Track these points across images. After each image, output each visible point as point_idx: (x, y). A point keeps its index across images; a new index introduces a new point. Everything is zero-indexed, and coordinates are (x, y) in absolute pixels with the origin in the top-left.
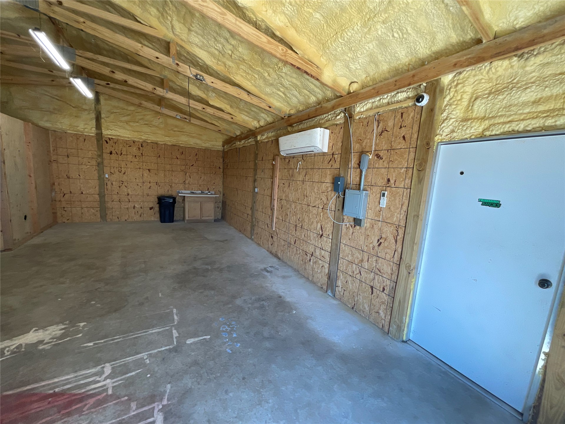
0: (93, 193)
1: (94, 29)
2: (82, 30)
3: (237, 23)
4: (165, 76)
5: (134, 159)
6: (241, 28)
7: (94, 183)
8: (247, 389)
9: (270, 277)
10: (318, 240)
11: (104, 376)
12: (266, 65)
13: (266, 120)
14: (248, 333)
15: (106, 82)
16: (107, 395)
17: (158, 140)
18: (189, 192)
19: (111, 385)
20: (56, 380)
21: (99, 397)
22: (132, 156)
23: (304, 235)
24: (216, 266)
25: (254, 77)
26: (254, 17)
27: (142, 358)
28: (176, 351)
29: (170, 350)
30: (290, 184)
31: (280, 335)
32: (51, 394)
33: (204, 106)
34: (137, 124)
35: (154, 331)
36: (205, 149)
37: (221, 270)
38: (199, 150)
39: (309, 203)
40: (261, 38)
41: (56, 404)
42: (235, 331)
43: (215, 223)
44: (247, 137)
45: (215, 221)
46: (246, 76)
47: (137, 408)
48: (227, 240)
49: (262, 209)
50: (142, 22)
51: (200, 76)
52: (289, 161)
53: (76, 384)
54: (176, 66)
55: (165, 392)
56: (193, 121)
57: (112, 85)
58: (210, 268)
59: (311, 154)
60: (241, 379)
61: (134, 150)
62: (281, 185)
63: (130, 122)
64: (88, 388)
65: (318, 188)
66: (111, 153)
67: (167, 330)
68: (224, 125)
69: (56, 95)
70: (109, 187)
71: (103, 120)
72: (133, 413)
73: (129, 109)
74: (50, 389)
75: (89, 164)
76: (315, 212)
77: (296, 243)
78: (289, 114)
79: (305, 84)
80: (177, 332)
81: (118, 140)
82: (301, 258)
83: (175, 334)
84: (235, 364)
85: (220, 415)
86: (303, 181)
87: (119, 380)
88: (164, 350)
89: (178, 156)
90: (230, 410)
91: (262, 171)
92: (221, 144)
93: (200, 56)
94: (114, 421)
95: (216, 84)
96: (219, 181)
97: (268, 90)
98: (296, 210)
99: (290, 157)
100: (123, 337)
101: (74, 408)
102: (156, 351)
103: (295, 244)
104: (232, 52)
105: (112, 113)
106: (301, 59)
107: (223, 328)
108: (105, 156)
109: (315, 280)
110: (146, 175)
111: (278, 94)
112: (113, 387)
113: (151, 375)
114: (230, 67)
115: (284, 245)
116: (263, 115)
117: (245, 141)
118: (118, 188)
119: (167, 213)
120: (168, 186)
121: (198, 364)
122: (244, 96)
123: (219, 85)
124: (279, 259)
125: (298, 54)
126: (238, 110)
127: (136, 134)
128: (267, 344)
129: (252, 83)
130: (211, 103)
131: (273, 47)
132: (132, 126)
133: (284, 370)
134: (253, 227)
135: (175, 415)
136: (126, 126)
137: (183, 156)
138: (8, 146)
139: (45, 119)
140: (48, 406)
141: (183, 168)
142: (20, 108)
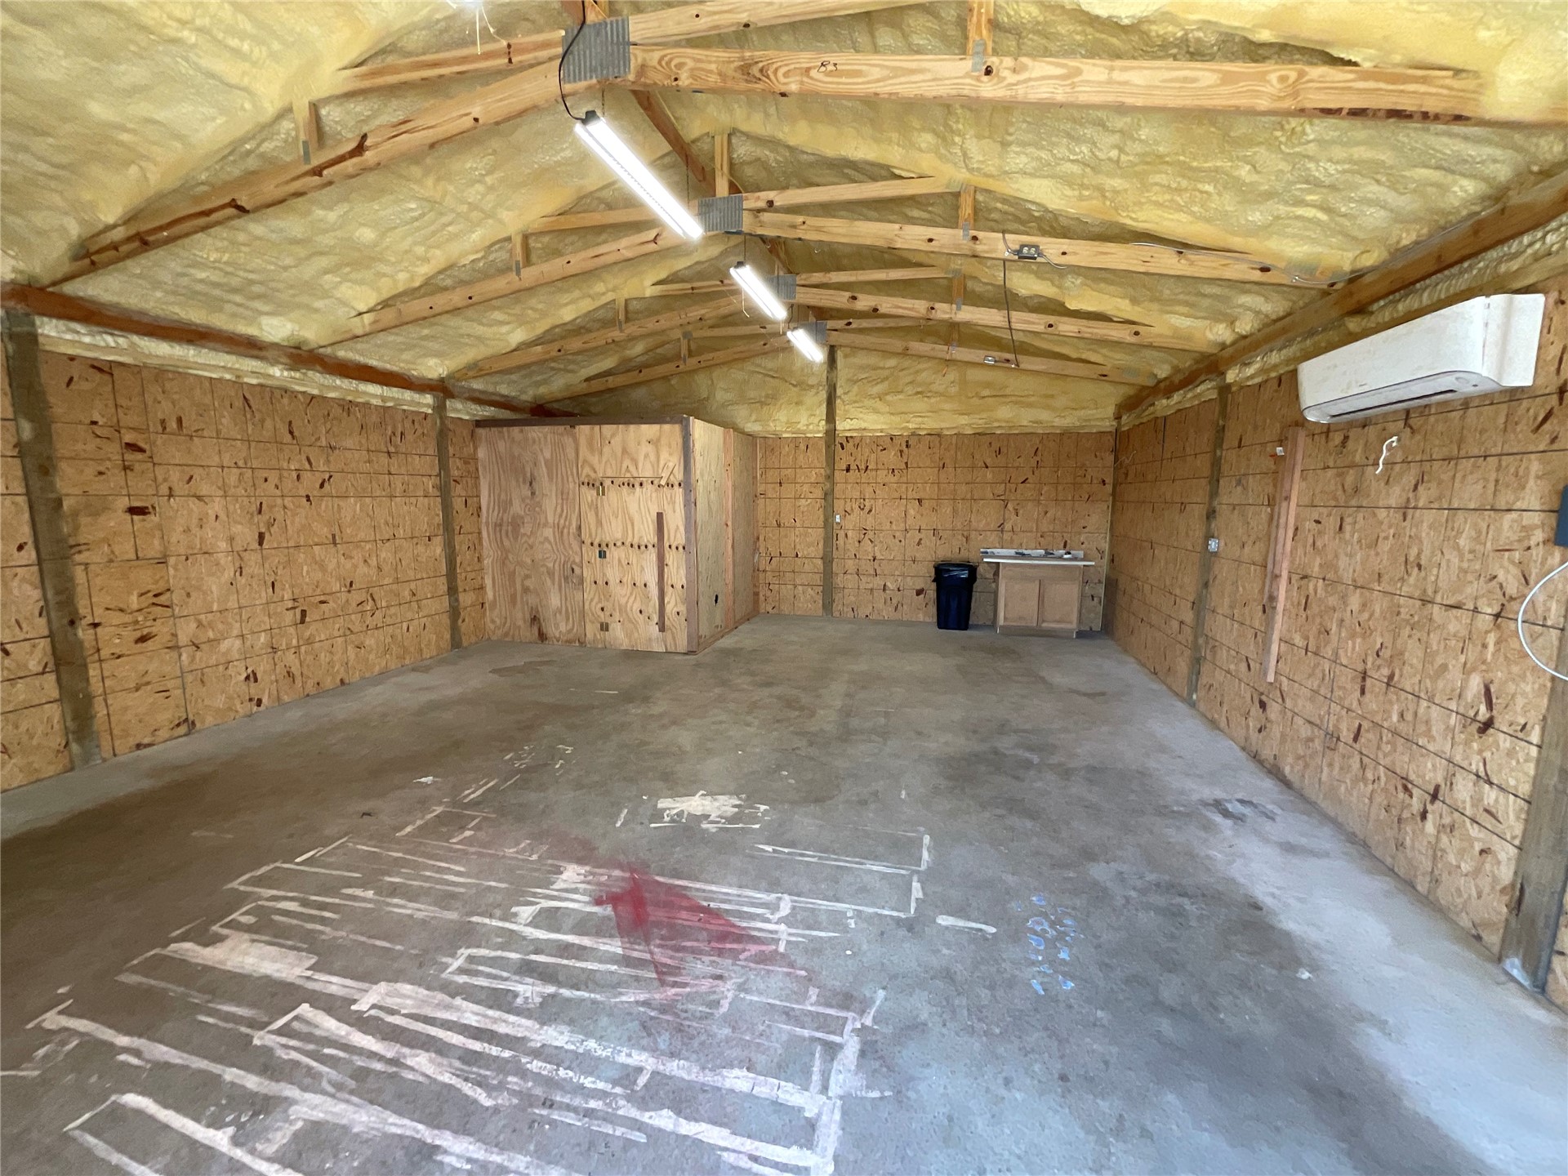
0: (813, 555)
1: (818, 229)
2: (800, 239)
3: (1117, 76)
4: (956, 271)
5: (890, 478)
6: (1126, 83)
7: (817, 534)
8: (1067, 1111)
9: (1229, 833)
10: (1467, 743)
11: (777, 916)
12: (1236, 143)
13: (1258, 313)
14: (1108, 966)
15: (846, 321)
16: (776, 951)
17: (943, 425)
18: (1012, 552)
19: (784, 937)
20: (714, 888)
21: (763, 948)
22: (886, 472)
23: (1402, 715)
24: (1054, 760)
25: (1202, 192)
26: (1176, 30)
27: (844, 913)
28: (910, 929)
29: (898, 922)
30: (1348, 520)
31: (1222, 1021)
32: (704, 907)
33: (1051, 319)
34: (901, 397)
35: (875, 868)
36: (1062, 434)
37: (1066, 773)
38: (1042, 438)
39: (1430, 592)
40: (1195, 80)
41: (708, 926)
42: (1067, 944)
43: (1078, 640)
44: (1189, 380)
45: (1081, 635)
46: (1172, 200)
47: (818, 1003)
48: (1103, 694)
49: (1232, 607)
50: (904, 174)
51: (1030, 246)
52: (1346, 438)
53: (737, 907)
54: (971, 244)
55: (872, 1001)
56: (1028, 363)
57: (855, 324)
58: (1036, 759)
59: (1446, 402)
60: (1056, 1076)
61: (891, 457)
62: (1309, 525)
63: (886, 394)
64: (753, 924)
65: (1479, 532)
66: (848, 470)
67: (903, 875)
68: (1118, 356)
69: (771, 370)
70: (841, 542)
71: (838, 401)
72: (810, 1008)
73: (886, 366)
74: (705, 899)
75: (811, 496)
76: (1453, 627)
77: (1362, 740)
78: (1352, 272)
79: (1413, 149)
80: (923, 889)
81: (862, 438)
82: (1380, 799)
83: (917, 890)
84: (1046, 1029)
85: (980, 1124)
86: (1405, 510)
87: (799, 934)
88: (886, 916)
89: (989, 461)
90: (1007, 1131)
91: (1239, 483)
92: (1110, 411)
93: (1030, 198)
94: (778, 1003)
95: (1075, 253)
96: (1097, 518)
97: (1256, 216)
98: (1366, 615)
99: (1351, 425)
100: (821, 858)
101: (728, 946)
102: (871, 910)
103: (1356, 739)
104: (1121, 150)
105: (856, 382)
106: (1367, 76)
107: (1038, 923)
108: (839, 476)
109: (1443, 895)
110: (912, 512)
111: (1298, 218)
112: (788, 942)
113: (854, 954)
114: (1116, 192)
115: (1310, 740)
116: (1246, 299)
117: (1185, 393)
118: (857, 544)
119: (954, 604)
120: (960, 537)
121: (953, 980)
122: (1166, 261)
123: (1083, 253)
124: (1286, 783)
125: (1355, 64)
126: (1155, 306)
127: (898, 419)
128: (1165, 1025)
129: (1193, 214)
130: (1072, 305)
131: (1242, 86)
132: (889, 404)
133: (1206, 1130)
134: (1197, 662)
136: (878, 404)
137: (1001, 460)
138: (702, 475)
139: (754, 417)
140: (698, 924)
141: (1000, 489)
142: (723, 406)
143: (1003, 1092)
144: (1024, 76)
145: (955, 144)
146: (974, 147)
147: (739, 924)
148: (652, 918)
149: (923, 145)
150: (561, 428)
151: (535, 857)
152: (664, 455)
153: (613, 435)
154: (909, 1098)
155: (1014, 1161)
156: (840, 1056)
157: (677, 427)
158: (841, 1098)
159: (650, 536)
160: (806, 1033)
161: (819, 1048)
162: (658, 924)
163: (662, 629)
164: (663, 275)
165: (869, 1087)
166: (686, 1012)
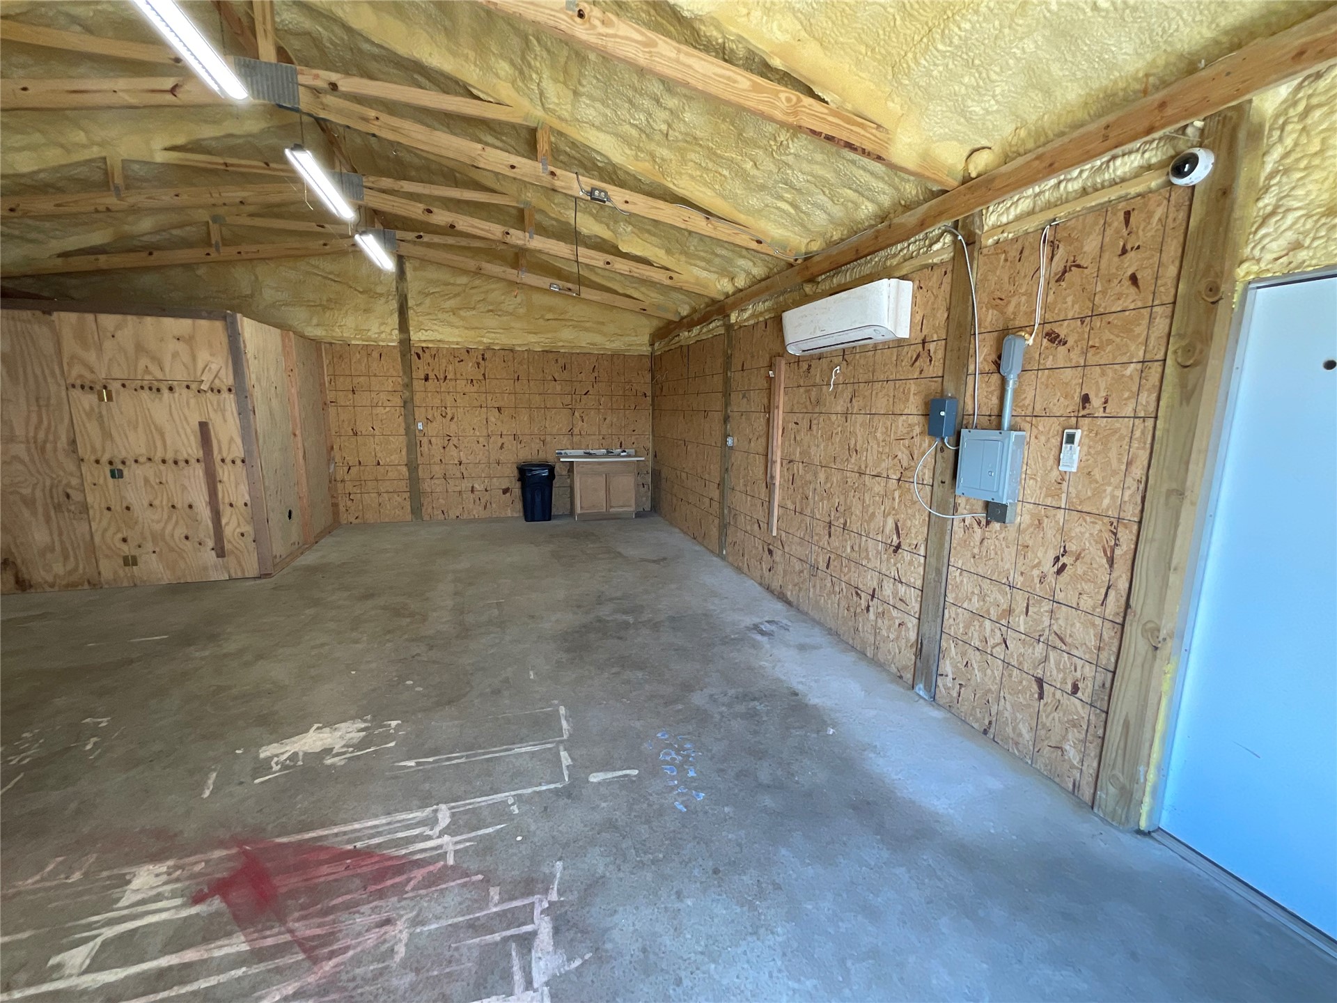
0: (396, 462)
1: (394, 130)
2: (374, 135)
3: (682, 57)
4: (527, 203)
5: (469, 388)
6: (689, 67)
7: (399, 441)
8: (724, 896)
9: (768, 646)
10: (888, 560)
11: (437, 830)
12: (747, 142)
13: (748, 273)
14: (722, 770)
15: (417, 234)
16: (445, 866)
17: (515, 342)
18: (581, 452)
19: (451, 848)
20: (357, 826)
21: (431, 868)
22: (464, 382)
23: (852, 548)
24: (646, 616)
25: (721, 175)
26: (720, 36)
27: (505, 802)
28: (569, 796)
29: (556, 792)
30: (814, 422)
31: (797, 782)
32: (349, 851)
33: (609, 258)
34: (474, 312)
35: (523, 750)
36: (612, 356)
37: (656, 626)
38: (600, 357)
39: (863, 467)
40: (735, 82)
41: (359, 871)
42: (692, 764)
43: (639, 519)
44: (705, 319)
45: (639, 515)
46: (701, 176)
47: (502, 901)
48: (665, 559)
49: (745, 485)
50: (482, 96)
51: (601, 191)
52: (810, 366)
53: (389, 837)
54: (549, 178)
55: (553, 875)
56: (587, 293)
57: (426, 238)
58: (631, 620)
59: (864, 346)
60: (711, 872)
61: (469, 368)
62: (792, 425)
63: (460, 309)
64: (412, 848)
65: (887, 428)
66: (426, 379)
67: (550, 749)
68: (653, 295)
69: (331, 273)
70: (425, 449)
71: (411, 312)
72: (495, 910)
73: (459, 282)
74: (349, 842)
75: (389, 404)
76: (877, 489)
77: (831, 567)
78: (806, 254)
79: (845, 175)
80: (570, 755)
81: (438, 349)
82: (844, 603)
83: (565, 758)
84: (695, 838)
85: (668, 943)
86: (846, 414)
87: (465, 840)
88: (545, 791)
89: (557, 376)
90: (689, 936)
91: (744, 396)
92: (646, 339)
93: (598, 148)
94: (461, 919)
95: (635, 204)
96: (644, 423)
97: (754, 201)
98: (829, 485)
99: (812, 357)
100: (467, 757)
101: (389, 883)
102: (530, 791)
103: (827, 568)
104: (669, 126)
105: (427, 295)
106: (835, 113)
107: (666, 754)
108: (418, 385)
109: (881, 657)
110: (493, 419)
111: (778, 208)
112: (456, 852)
113: (524, 838)
114: (663, 159)
115: (802, 572)
116: (742, 262)
117: (702, 328)
118: (442, 451)
119: (538, 499)
120: (538, 441)
121: (616, 828)
122: (698, 223)
123: (641, 205)
124: (789, 603)
125: (827, 103)
126: (683, 258)
127: (472, 333)
128: (768, 801)
129: (714, 190)
130: (624, 248)
131: (764, 97)
132: (463, 319)
133: (809, 864)
134: (723, 527)
135: (575, 925)
136: (453, 319)
137: (566, 375)
138: (258, 380)
139: (315, 321)
140: (346, 873)
141: (568, 399)
142: (273, 305)
143: (677, 905)
144: (610, 31)
145: (532, 79)
146: (552, 90)
147: (397, 853)
148: (284, 890)
151: (77, 876)
152: (203, 356)
153: (118, 327)
154: (607, 951)
156: (537, 942)
157: (219, 325)
158: (547, 984)
159: (192, 448)
160: (497, 937)
161: (514, 945)
162: (293, 894)
163: (221, 552)
164: (180, 140)
165: (570, 960)
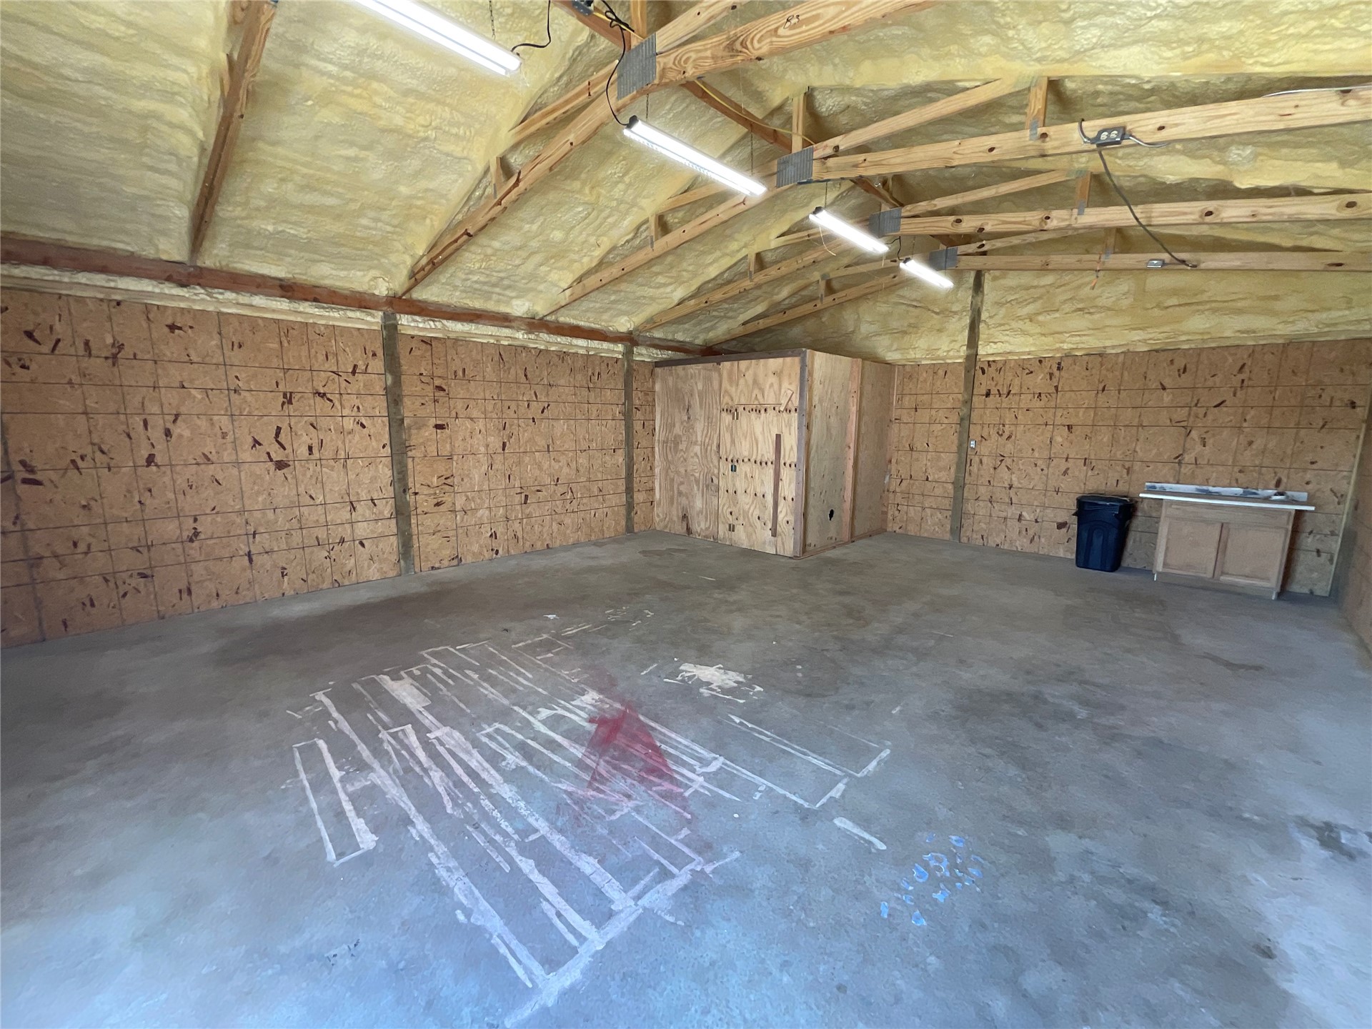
0: (944, 479)
1: (878, 164)
5: (1037, 403)
7: (949, 459)
9: (1311, 866)
11: (704, 770)
15: (979, 245)
16: (682, 794)
17: (1108, 343)
18: (1191, 488)
19: (695, 786)
20: (673, 735)
21: (675, 788)
22: (1030, 396)
27: (757, 786)
28: (804, 819)
29: (799, 808)
32: (656, 746)
33: (1212, 205)
34: (1057, 315)
35: (815, 761)
36: (1285, 346)
37: (1112, 738)
38: (1253, 351)
41: (648, 760)
42: (953, 889)
43: (1281, 603)
45: (1289, 597)
47: (682, 841)
48: (1256, 668)
50: (967, 84)
51: (1109, 130)
53: (679, 754)
54: (1038, 143)
55: (725, 856)
56: (1213, 260)
57: (988, 246)
58: (1082, 715)
61: (1039, 381)
63: (1039, 314)
64: (680, 769)
66: (988, 395)
67: (836, 776)
69: (915, 300)
70: (975, 468)
71: (982, 326)
72: (673, 841)
73: (1042, 283)
74: (661, 741)
75: (946, 421)
80: (844, 790)
81: (1005, 361)
83: (837, 792)
84: (861, 944)
85: (733, 981)
87: (709, 789)
88: (791, 800)
89: (1167, 382)
94: (654, 828)
95: (1176, 125)
96: (1340, 453)
100: (774, 739)
101: (652, 778)
102: (782, 791)
105: (1004, 304)
107: (936, 858)
108: (977, 401)
110: (1059, 439)
112: (696, 791)
113: (740, 818)
118: (992, 470)
119: (1098, 542)
120: (1119, 468)
121: (806, 870)
122: (1321, 108)
123: (1188, 122)
127: (1050, 339)
128: (1000, 1004)
132: (1041, 324)
135: (697, 898)
136: (1028, 326)
137: (1186, 380)
138: (821, 401)
139: (895, 347)
140: (643, 756)
141: (1181, 414)
142: (867, 338)
143: (775, 971)
145: (1012, 38)
147: (670, 766)
148: (616, 742)
149: (984, 50)
150: (710, 365)
151: (576, 680)
152: (785, 385)
153: (747, 369)
154: (693, 934)
155: (739, 1020)
156: (668, 882)
157: (797, 359)
158: (645, 909)
159: (770, 456)
160: (656, 856)
161: (657, 870)
162: (616, 748)
163: (774, 535)
164: (785, 228)
165: (670, 913)
166: (589, 808)
